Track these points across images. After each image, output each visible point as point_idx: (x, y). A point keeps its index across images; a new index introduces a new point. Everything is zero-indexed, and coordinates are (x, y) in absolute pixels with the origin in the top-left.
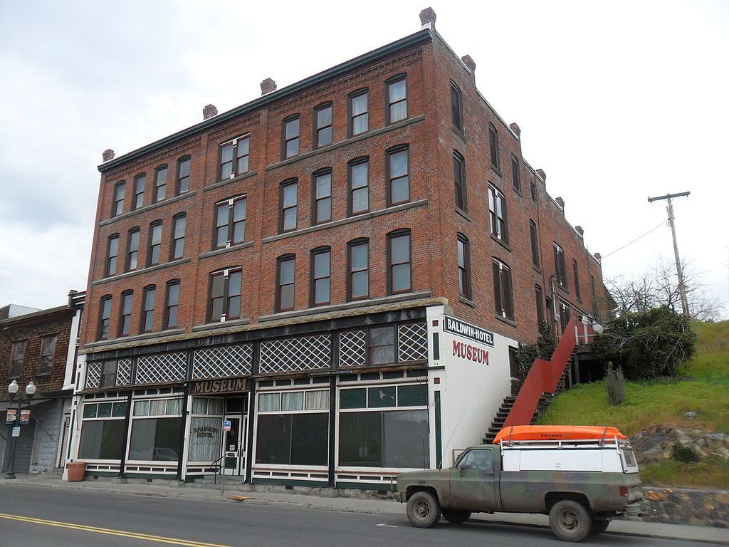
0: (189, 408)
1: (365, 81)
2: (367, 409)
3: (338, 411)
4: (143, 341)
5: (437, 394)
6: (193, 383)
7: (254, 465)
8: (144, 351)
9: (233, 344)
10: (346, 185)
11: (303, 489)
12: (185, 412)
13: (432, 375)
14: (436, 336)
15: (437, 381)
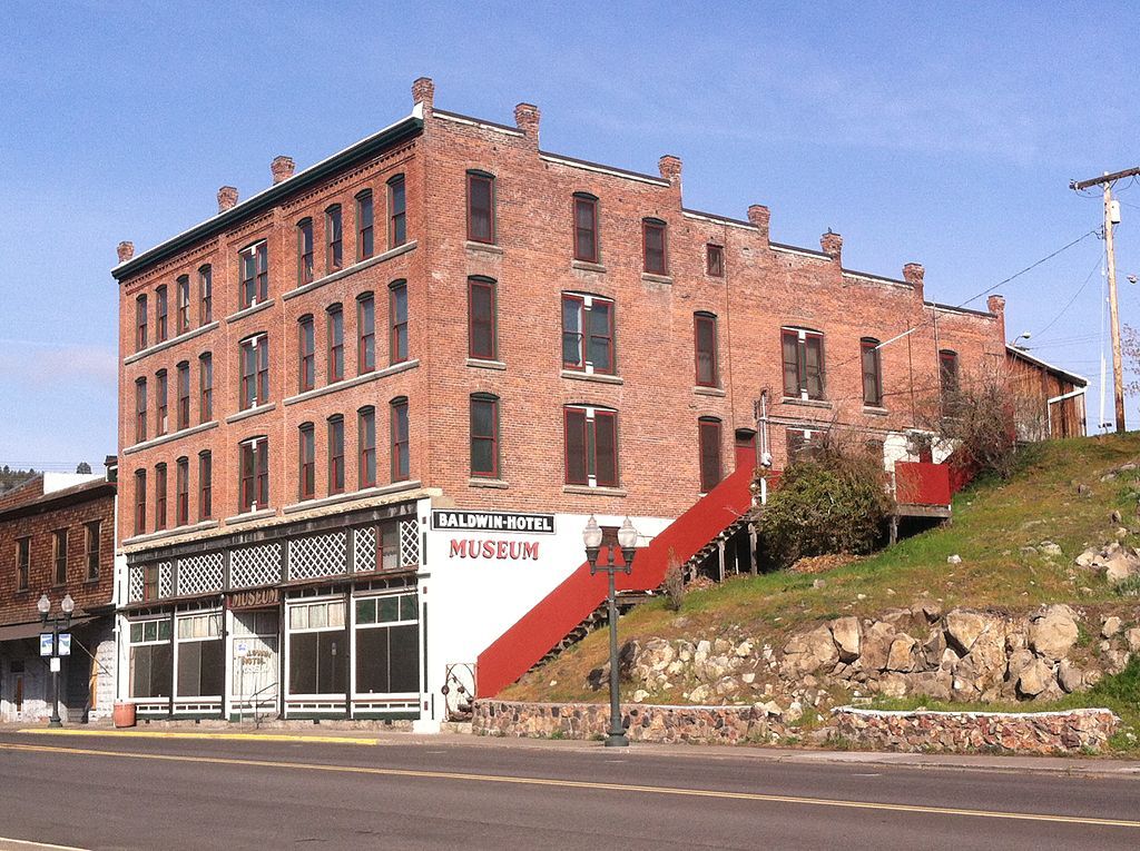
0: (229, 628)
1: (369, 178)
2: (377, 625)
3: (354, 627)
4: (180, 537)
5: (425, 604)
6: (231, 594)
7: (288, 697)
8: (182, 550)
9: (265, 543)
10: (355, 330)
11: (328, 723)
12: (225, 634)
13: (422, 583)
14: (425, 535)
15: (425, 591)
